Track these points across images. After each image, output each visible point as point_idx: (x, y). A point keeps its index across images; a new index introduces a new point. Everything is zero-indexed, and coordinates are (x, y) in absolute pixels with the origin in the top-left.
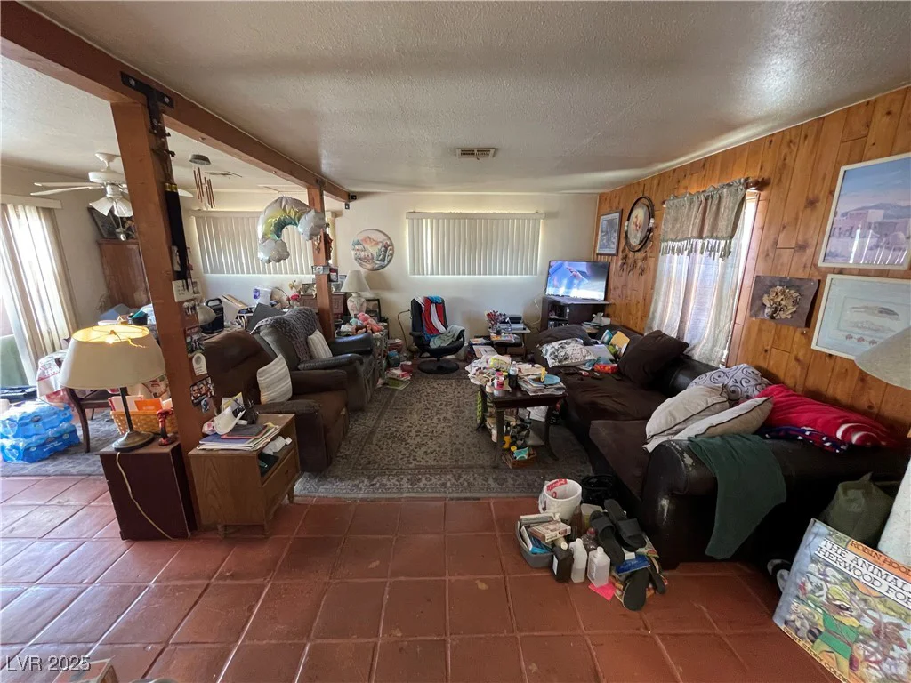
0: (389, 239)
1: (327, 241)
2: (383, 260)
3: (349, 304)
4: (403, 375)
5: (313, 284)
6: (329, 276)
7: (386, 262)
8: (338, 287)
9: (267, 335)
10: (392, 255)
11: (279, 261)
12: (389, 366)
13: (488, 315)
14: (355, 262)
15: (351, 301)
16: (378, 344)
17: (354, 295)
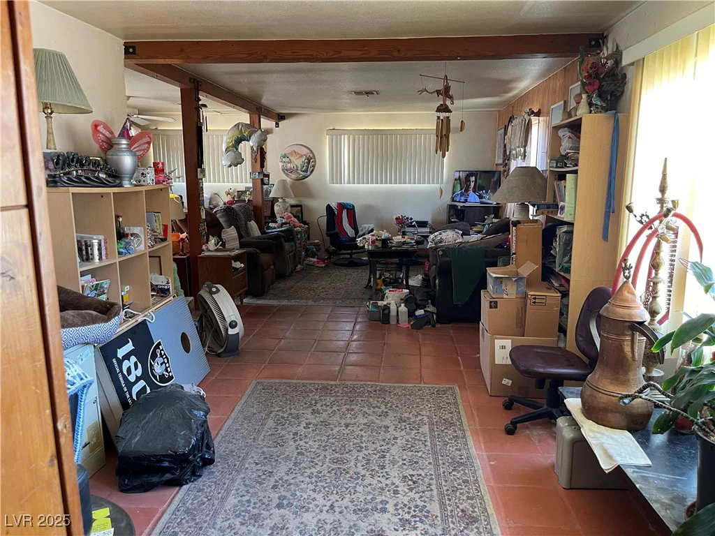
0: (312, 152)
2: (306, 171)
3: (276, 208)
4: (318, 263)
5: (247, 192)
6: (262, 180)
7: (309, 173)
9: (222, 217)
10: (314, 166)
12: (307, 256)
13: (397, 219)
14: (282, 172)
15: (278, 206)
16: (299, 236)
17: (280, 200)
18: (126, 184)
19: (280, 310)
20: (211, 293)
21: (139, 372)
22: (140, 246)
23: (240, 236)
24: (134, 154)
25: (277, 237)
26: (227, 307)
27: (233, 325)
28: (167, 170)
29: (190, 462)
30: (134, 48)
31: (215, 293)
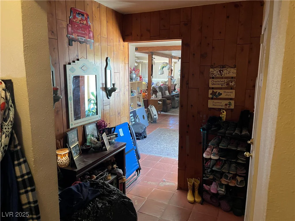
1: (172, 70)
5: (167, 82)
6: (171, 78)
8: (174, 82)
9: (158, 89)
11: (162, 74)
15: (177, 86)
17: (177, 85)
18: (134, 81)
19: (171, 116)
20: (151, 107)
21: (134, 120)
22: (136, 94)
23: (162, 95)
24: (135, 74)
25: (173, 96)
26: (154, 110)
27: (155, 115)
28: (142, 78)
29: (142, 135)
30: (137, 48)
31: (152, 107)
